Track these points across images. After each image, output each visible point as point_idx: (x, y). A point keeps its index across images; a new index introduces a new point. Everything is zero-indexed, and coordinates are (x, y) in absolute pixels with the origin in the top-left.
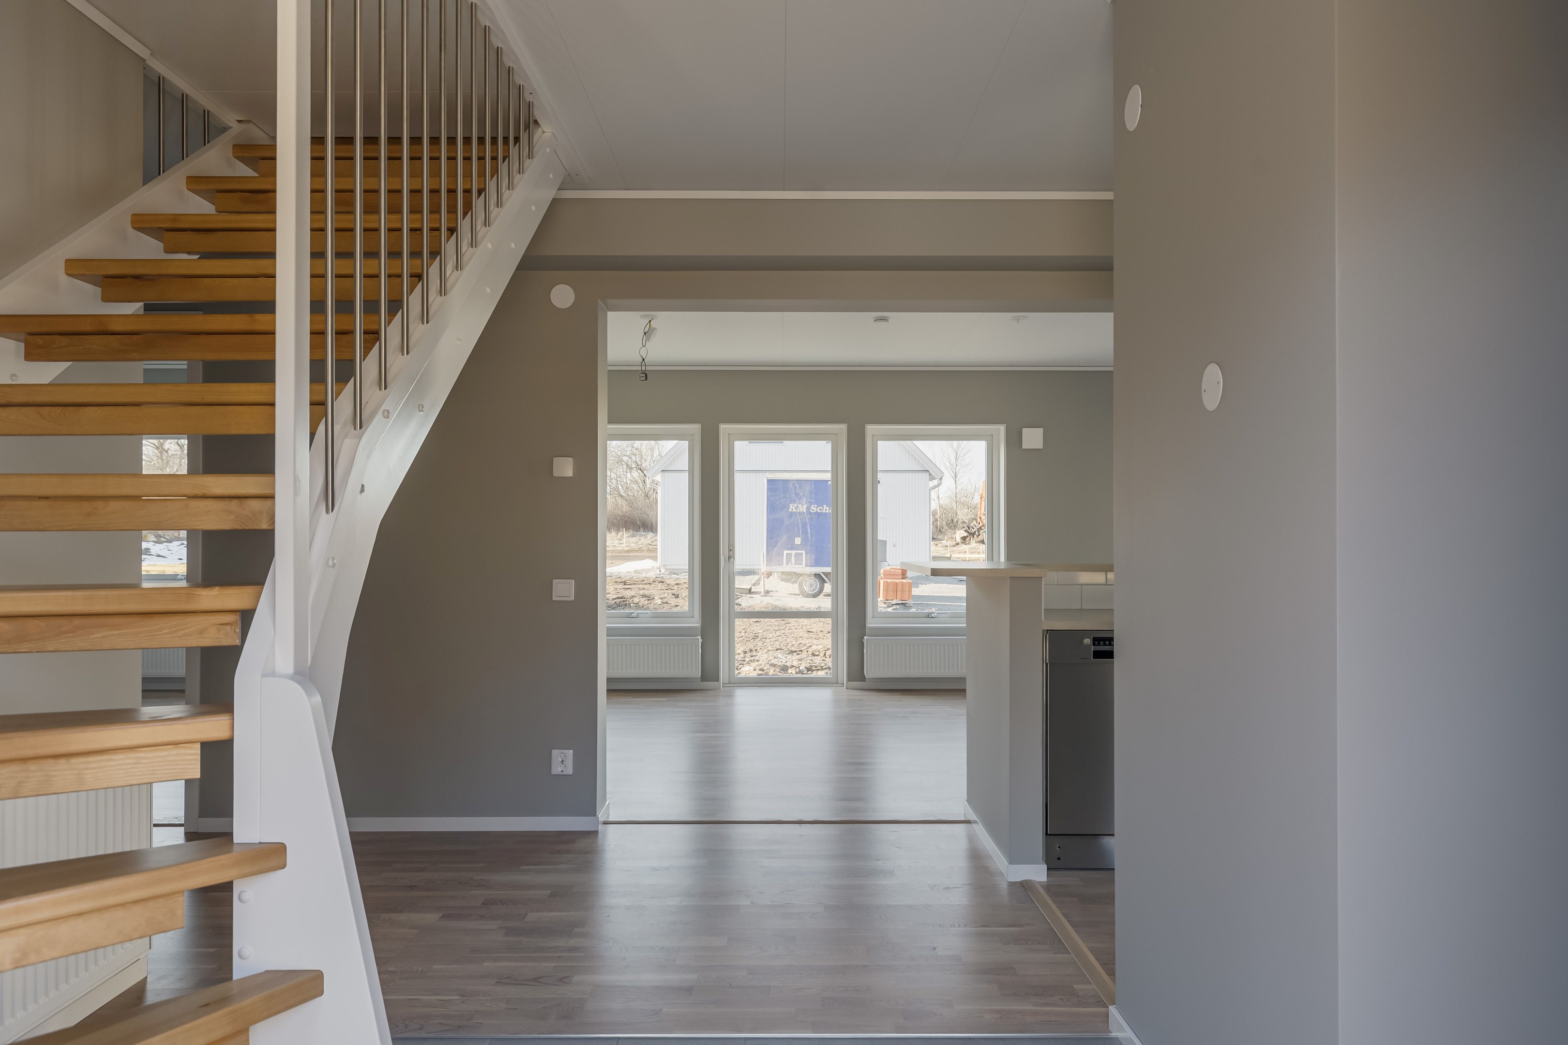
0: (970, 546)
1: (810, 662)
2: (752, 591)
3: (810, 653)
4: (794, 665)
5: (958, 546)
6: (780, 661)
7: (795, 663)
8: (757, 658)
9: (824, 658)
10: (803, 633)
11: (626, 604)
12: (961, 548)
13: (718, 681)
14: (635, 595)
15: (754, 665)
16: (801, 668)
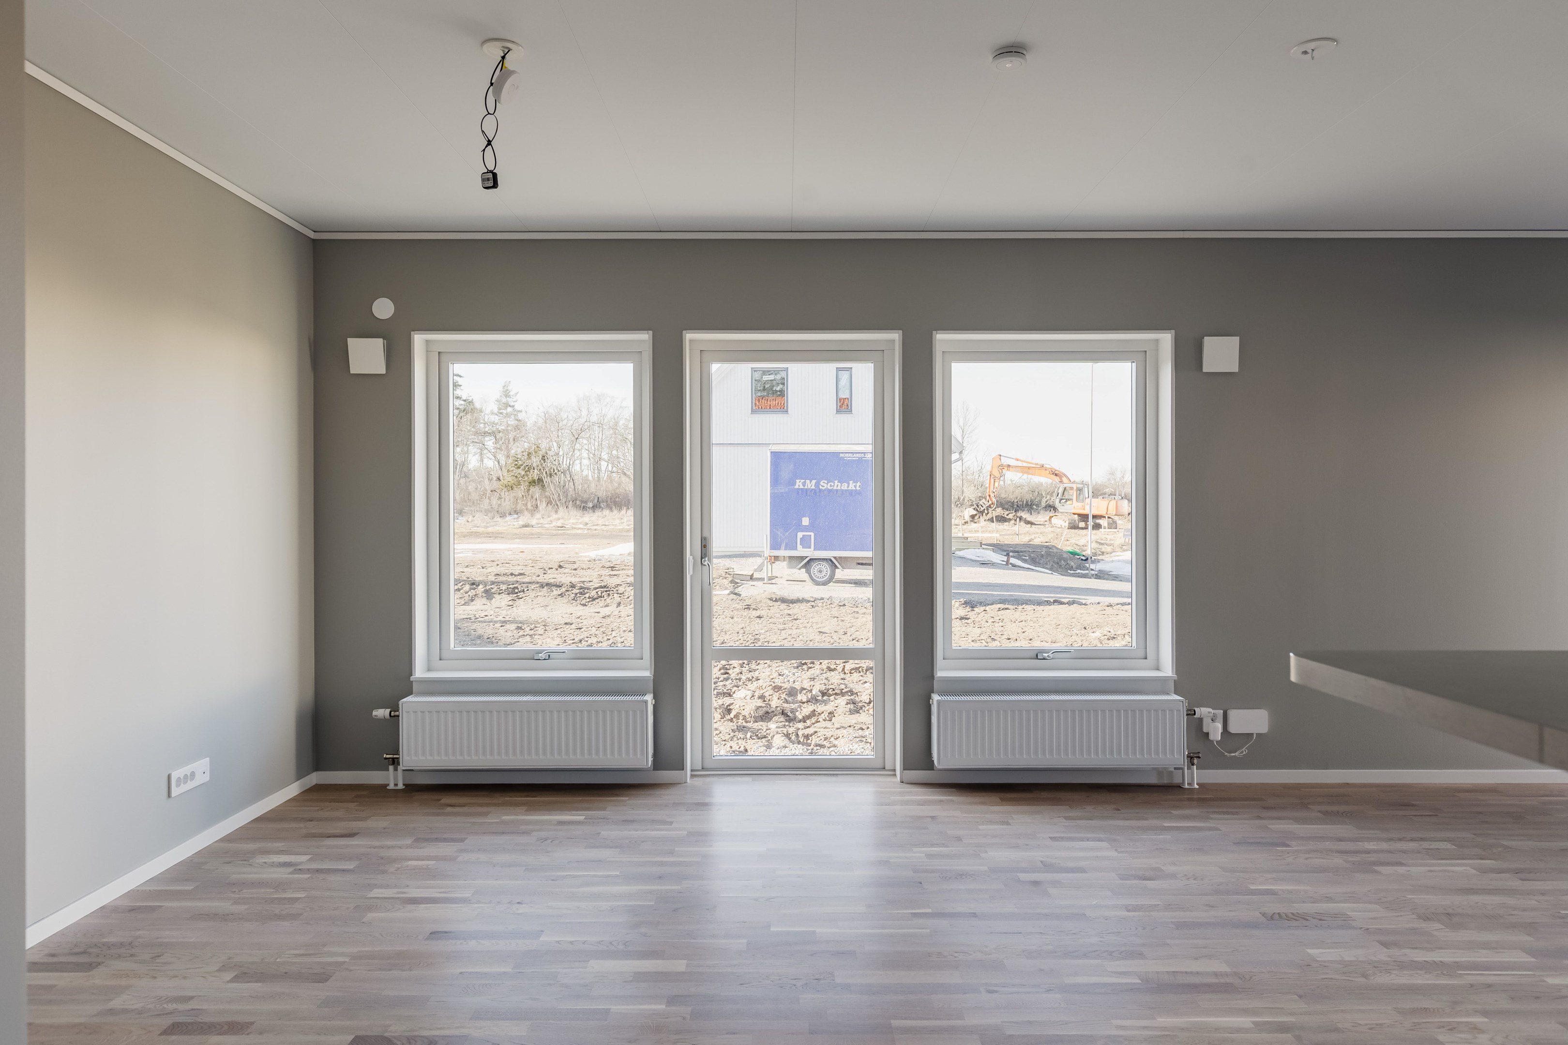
0: (979, 525)
1: (826, 682)
2: (754, 577)
3: (825, 667)
4: (805, 687)
5: (967, 524)
6: (786, 680)
7: (806, 685)
8: (756, 674)
9: (843, 676)
10: (813, 634)
11: (609, 594)
12: (970, 527)
13: (683, 770)
14: (621, 583)
15: (753, 686)
16: (814, 693)
